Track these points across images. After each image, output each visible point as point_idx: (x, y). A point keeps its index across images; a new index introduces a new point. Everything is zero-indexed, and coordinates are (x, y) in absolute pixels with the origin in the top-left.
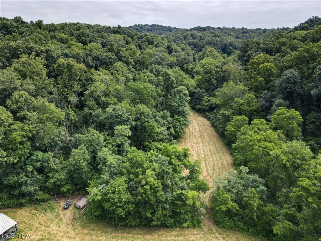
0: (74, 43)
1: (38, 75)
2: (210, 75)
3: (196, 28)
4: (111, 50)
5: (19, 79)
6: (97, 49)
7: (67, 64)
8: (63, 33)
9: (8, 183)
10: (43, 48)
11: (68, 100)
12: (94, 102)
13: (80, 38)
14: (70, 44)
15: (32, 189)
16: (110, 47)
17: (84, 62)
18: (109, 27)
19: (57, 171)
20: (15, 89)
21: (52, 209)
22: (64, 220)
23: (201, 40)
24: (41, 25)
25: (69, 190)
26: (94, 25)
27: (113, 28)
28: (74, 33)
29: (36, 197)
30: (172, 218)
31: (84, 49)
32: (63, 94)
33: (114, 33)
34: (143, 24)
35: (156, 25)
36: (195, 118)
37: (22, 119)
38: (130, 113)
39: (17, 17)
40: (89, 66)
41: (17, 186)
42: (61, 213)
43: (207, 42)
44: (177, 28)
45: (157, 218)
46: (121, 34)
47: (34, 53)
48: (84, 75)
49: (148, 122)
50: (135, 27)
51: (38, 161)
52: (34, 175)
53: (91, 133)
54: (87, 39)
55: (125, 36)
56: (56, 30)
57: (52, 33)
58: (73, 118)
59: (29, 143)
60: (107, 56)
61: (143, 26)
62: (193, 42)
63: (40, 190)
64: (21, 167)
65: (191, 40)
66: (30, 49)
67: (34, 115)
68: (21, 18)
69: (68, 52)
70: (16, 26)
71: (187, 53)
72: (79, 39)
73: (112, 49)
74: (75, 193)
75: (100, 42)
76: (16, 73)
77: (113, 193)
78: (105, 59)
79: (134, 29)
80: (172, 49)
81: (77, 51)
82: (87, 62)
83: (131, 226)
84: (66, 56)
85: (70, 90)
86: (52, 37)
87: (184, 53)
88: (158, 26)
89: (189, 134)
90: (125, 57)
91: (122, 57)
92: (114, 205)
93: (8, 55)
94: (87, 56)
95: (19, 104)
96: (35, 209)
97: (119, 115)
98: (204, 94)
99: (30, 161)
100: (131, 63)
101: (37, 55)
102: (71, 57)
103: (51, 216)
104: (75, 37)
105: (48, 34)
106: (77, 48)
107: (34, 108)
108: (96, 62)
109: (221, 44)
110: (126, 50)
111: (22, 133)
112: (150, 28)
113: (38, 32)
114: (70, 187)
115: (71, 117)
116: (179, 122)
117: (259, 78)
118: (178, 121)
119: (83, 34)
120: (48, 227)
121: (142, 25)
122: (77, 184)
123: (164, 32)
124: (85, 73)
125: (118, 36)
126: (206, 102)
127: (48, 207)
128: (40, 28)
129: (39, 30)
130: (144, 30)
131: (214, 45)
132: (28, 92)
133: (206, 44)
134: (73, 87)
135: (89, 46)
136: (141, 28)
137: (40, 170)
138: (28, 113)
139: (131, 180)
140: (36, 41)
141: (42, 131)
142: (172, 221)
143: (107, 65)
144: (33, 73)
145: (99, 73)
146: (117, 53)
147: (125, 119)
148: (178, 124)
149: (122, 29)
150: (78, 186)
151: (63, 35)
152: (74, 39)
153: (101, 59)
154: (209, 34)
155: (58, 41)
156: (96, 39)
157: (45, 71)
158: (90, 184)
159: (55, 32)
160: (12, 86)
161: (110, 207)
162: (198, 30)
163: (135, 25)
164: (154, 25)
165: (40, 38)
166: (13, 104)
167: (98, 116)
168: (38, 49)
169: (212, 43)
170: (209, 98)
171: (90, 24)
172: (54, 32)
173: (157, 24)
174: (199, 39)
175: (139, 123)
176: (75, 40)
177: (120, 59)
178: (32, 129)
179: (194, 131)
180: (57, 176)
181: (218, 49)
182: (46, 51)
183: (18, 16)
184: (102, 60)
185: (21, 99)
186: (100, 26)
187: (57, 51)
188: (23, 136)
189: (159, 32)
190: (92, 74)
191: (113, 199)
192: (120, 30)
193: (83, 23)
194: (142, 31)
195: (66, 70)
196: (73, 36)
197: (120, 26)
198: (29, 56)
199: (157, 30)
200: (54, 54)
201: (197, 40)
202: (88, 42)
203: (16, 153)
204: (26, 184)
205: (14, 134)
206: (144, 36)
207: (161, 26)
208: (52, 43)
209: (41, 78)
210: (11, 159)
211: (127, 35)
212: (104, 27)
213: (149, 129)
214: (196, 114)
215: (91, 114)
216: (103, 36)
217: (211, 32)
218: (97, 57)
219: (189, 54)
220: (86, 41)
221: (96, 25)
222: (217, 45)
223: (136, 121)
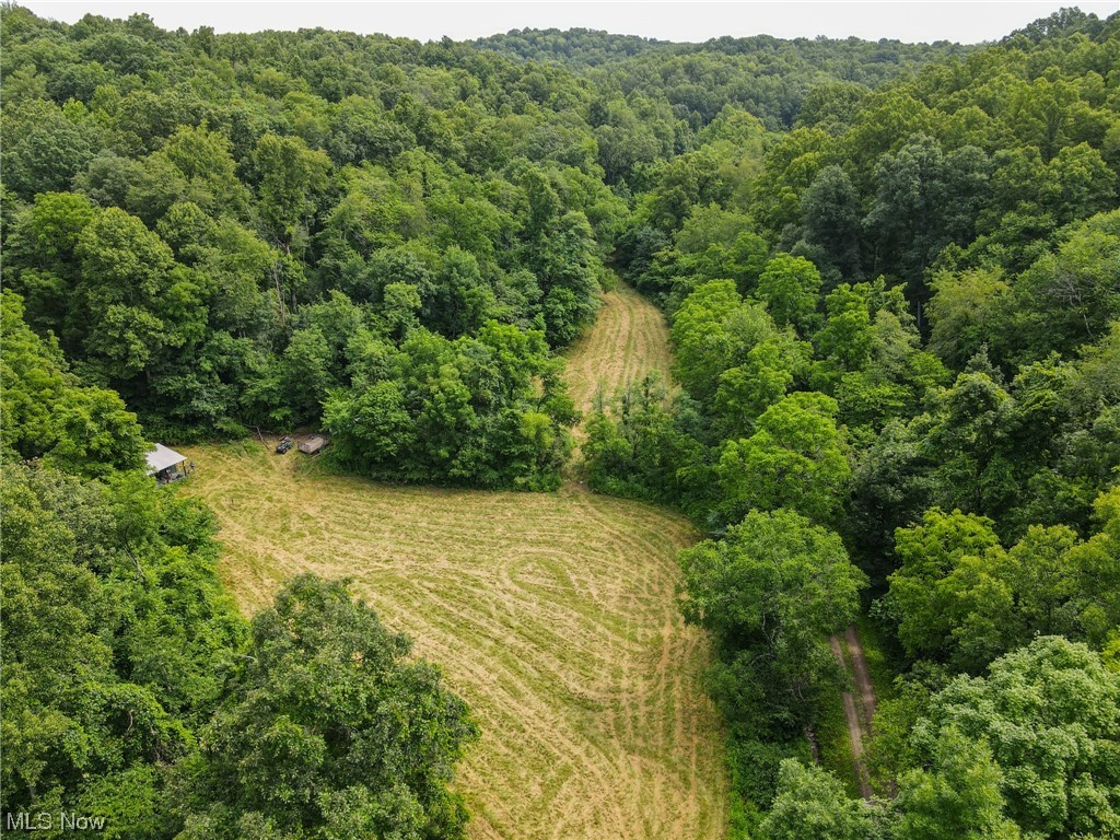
0: (302, 95)
1: (219, 169)
2: (678, 187)
3: (715, 43)
4: (402, 117)
5: (180, 177)
6: (363, 113)
7: (283, 148)
8: (273, 65)
9: (163, 391)
10: (226, 110)
11: (286, 233)
12: (345, 241)
13: (321, 82)
14: (291, 98)
15: (210, 408)
16: (400, 107)
17: (326, 147)
18: (416, 43)
19: (261, 377)
20: (173, 198)
21: (252, 451)
22: (277, 469)
23: (716, 84)
24: (208, 41)
25: (286, 417)
26: (368, 36)
27: (427, 48)
28: (303, 65)
29: (219, 425)
30: (497, 470)
31: (328, 111)
32: (272, 217)
33: (430, 65)
34: (541, 28)
35: (584, 31)
36: (629, 308)
37: (190, 260)
38: (424, 263)
39: (136, 16)
40: (341, 160)
41: (181, 399)
42: (272, 460)
43: (736, 93)
44: (661, 42)
45: (462, 463)
46: (452, 65)
47: (204, 122)
48: (324, 182)
49: (468, 287)
50: (513, 39)
51: (223, 354)
52: (214, 381)
53: (334, 300)
54: (341, 84)
55: (462, 71)
56: (251, 56)
57: (239, 66)
58: (296, 275)
59: (205, 310)
60: (387, 132)
61: (541, 35)
62: (688, 91)
63: (227, 414)
64: (189, 363)
65: (681, 86)
66: (194, 112)
67: (215, 254)
68: (150, 18)
69: (286, 121)
70: (147, 49)
71: (656, 129)
72: (316, 84)
73: (405, 113)
74: (300, 430)
75: (377, 91)
76: (172, 165)
77: (373, 405)
78: (382, 141)
79: (507, 45)
80: (606, 115)
81: (310, 117)
82: (335, 147)
83: (411, 483)
84: (281, 130)
85: (289, 209)
86: (240, 78)
87: (644, 128)
88: (592, 33)
89: (597, 342)
90: (440, 135)
91: (431, 135)
92: (373, 427)
93: (145, 126)
94: (335, 133)
95: (184, 228)
96: (219, 450)
97: (398, 265)
98: (660, 243)
99: (205, 349)
100: (457, 151)
101: (212, 126)
102: (292, 134)
103: (250, 461)
104: (306, 77)
105: (231, 69)
106: (311, 110)
107: (214, 240)
108: (358, 148)
109: (779, 99)
110: (449, 116)
111: (192, 286)
112: (562, 41)
113: (202, 64)
114: (288, 412)
115: (292, 272)
116: (564, 302)
117: (786, 192)
118: (560, 299)
119: (329, 69)
120: (246, 476)
121: (536, 30)
122: (303, 410)
123: (608, 57)
124: (327, 174)
125: (441, 72)
126: (663, 264)
127: (245, 447)
128: (208, 50)
129: (204, 56)
130: (543, 49)
131: (757, 101)
132: (198, 204)
133: (731, 97)
134: (297, 203)
135: (346, 104)
136: (533, 41)
137: (227, 375)
138: (201, 248)
139: (411, 387)
140: (204, 90)
141: (231, 287)
142: (493, 475)
143: (387, 155)
144: (209, 165)
145: (361, 172)
146: (421, 124)
147: (412, 275)
148: (560, 307)
149: (456, 49)
150: (307, 414)
151: (272, 74)
152: (302, 85)
153: (372, 139)
154: (752, 64)
155: (257, 91)
156: (365, 84)
157: (232, 165)
158: (328, 396)
159: (251, 61)
160: (168, 191)
161: (366, 433)
162: (720, 48)
163: (514, 33)
164: (577, 29)
165: (212, 81)
166: (172, 228)
167: (353, 272)
168: (213, 112)
169: (752, 97)
170: (671, 254)
171: (358, 33)
172: (246, 62)
173: (588, 29)
174: (710, 81)
175: (445, 287)
176: (305, 86)
177: (426, 141)
178: (211, 281)
179: (613, 337)
180: (263, 384)
181: (769, 114)
182: (232, 116)
183: (139, 14)
184: (372, 144)
185: (187, 218)
186: (387, 38)
187: (257, 119)
188: (193, 292)
189: (593, 55)
190: (347, 179)
191: (372, 415)
192: (449, 54)
193: (335, 30)
194: (533, 52)
195: (282, 161)
196: (299, 74)
197: (450, 41)
198: (195, 129)
199: (587, 50)
200: (251, 125)
201: (701, 86)
202: (342, 92)
203: (181, 328)
204: (199, 396)
205: (177, 287)
206: (521, 71)
207: (602, 34)
208: (243, 95)
209: (224, 178)
210: (173, 338)
211: (469, 68)
212: (399, 42)
213: (470, 302)
214: (637, 299)
215: (337, 269)
216: (388, 74)
217: (759, 58)
218: (361, 136)
219: (662, 131)
220: (337, 89)
221: (376, 34)
222: (767, 101)
223: (439, 281)
